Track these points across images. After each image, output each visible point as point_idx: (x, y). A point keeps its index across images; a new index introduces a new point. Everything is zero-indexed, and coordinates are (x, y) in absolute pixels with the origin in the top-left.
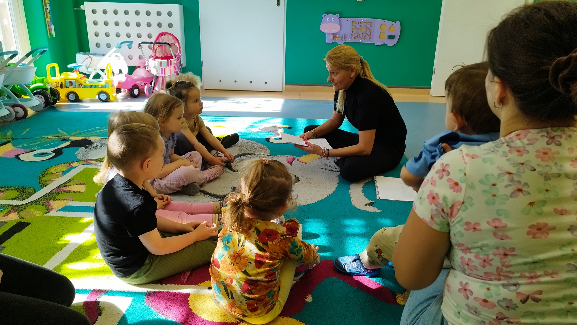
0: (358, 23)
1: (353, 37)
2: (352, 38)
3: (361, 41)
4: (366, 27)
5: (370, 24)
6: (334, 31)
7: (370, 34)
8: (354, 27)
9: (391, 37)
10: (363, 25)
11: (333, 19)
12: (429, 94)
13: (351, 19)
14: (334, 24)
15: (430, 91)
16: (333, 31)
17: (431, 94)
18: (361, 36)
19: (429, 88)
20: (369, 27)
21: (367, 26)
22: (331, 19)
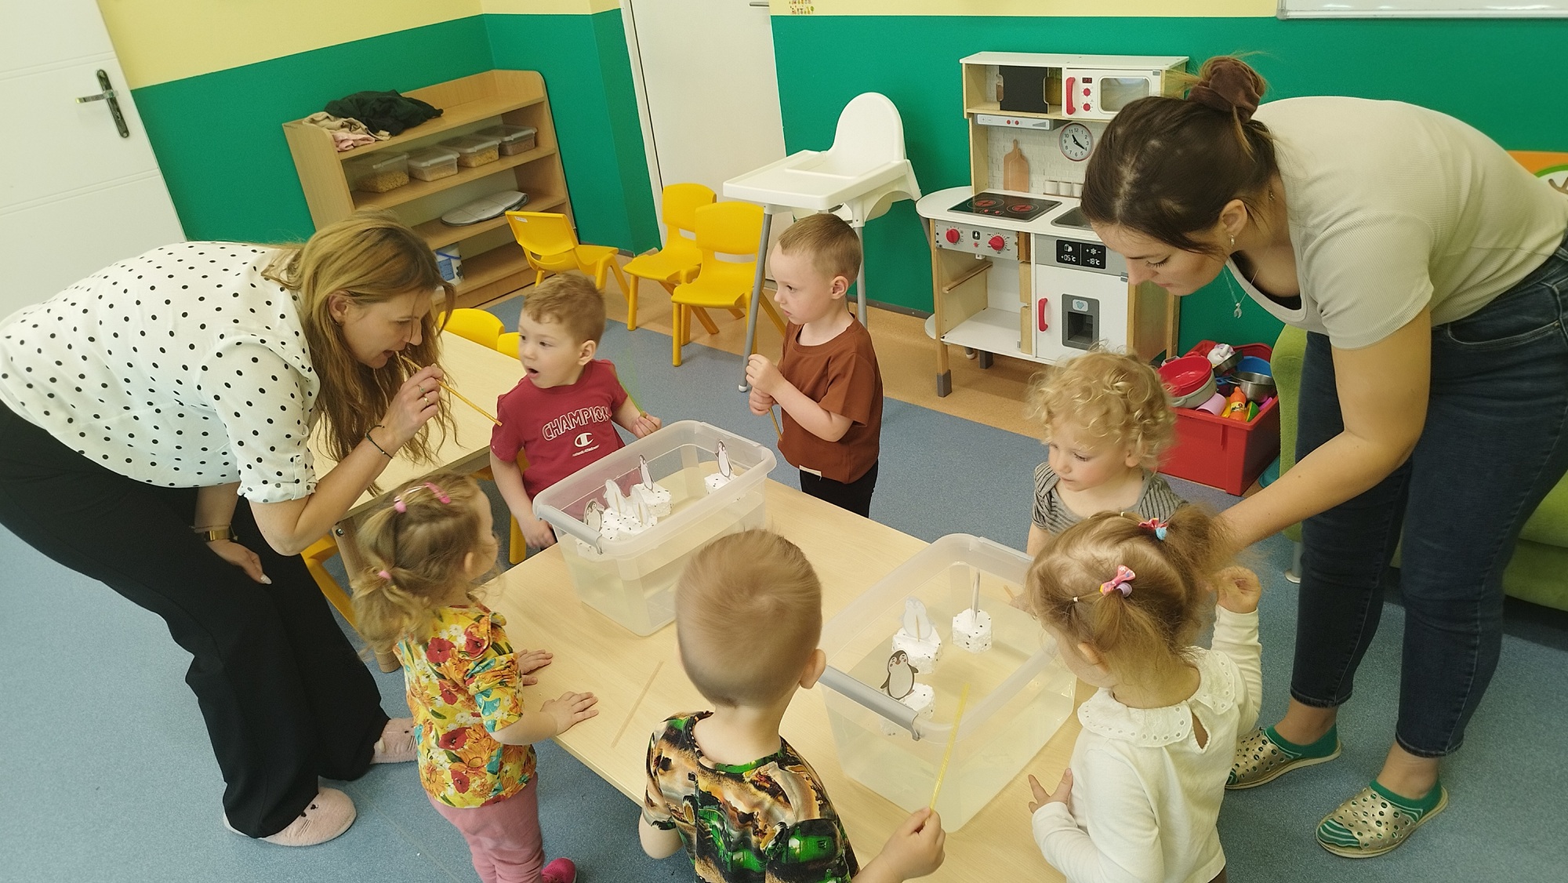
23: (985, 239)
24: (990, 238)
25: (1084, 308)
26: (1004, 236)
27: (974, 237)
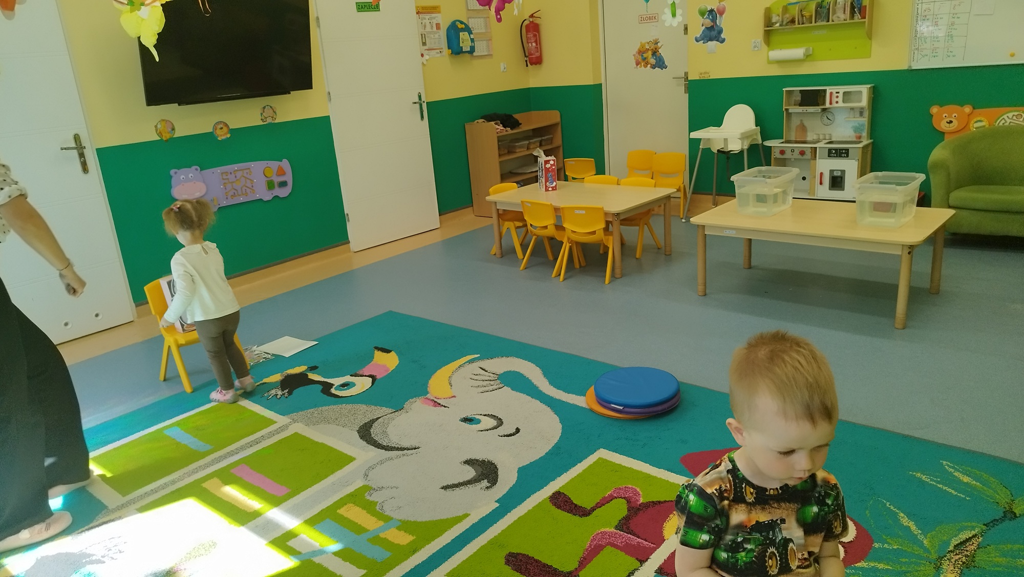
0: (231, 173)
1: (229, 197)
2: (227, 198)
3: (242, 199)
4: (244, 177)
5: (248, 171)
6: (197, 195)
8: (226, 181)
9: (283, 184)
10: (239, 174)
12: (349, 251)
14: (195, 183)
15: (349, 246)
16: (195, 195)
17: (352, 250)
18: (240, 193)
19: (348, 242)
20: (248, 177)
21: (245, 175)
22: (187, 177)
23: (797, 152)
24: (799, 151)
25: (839, 174)
26: (805, 150)
27: (792, 152)
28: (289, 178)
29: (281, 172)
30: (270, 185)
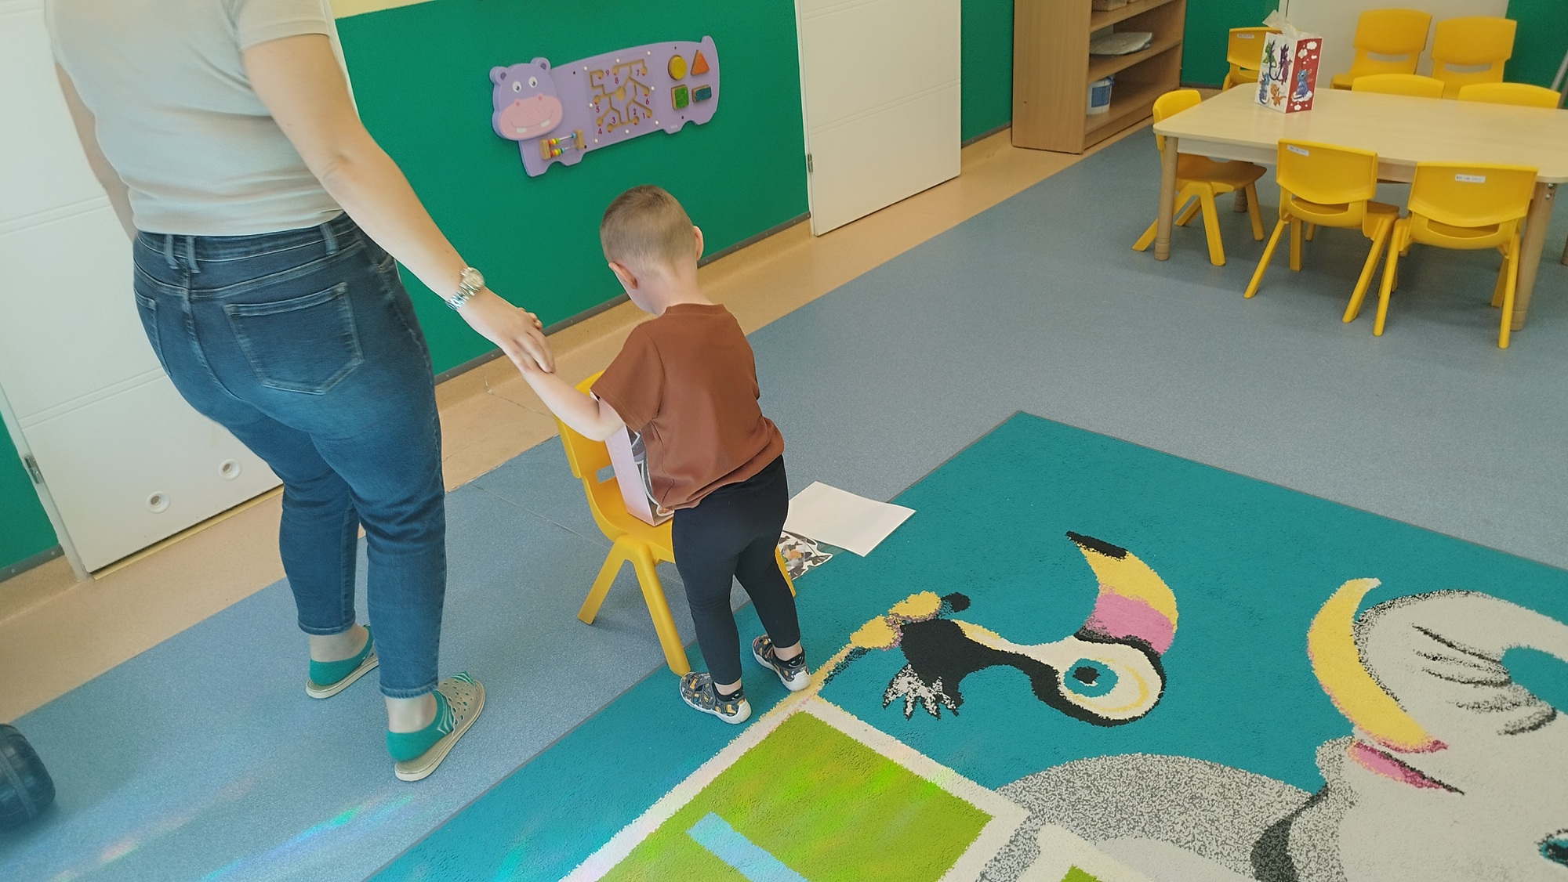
0: (608, 73)
1: (604, 129)
2: (600, 132)
3: (628, 133)
4: (632, 79)
5: (640, 66)
6: (546, 125)
7: (647, 102)
8: (599, 91)
9: (703, 95)
10: (623, 73)
11: (533, 79)
12: (809, 234)
13: (584, 65)
14: (540, 98)
15: (810, 223)
16: (544, 125)
17: (813, 233)
18: (624, 119)
19: (808, 216)
20: (639, 79)
21: (634, 76)
22: (525, 84)
28: (712, 80)
29: (699, 67)
30: (680, 99)
